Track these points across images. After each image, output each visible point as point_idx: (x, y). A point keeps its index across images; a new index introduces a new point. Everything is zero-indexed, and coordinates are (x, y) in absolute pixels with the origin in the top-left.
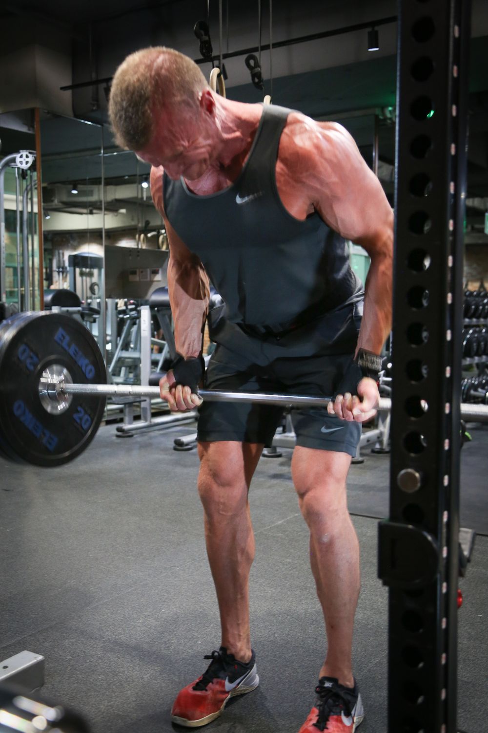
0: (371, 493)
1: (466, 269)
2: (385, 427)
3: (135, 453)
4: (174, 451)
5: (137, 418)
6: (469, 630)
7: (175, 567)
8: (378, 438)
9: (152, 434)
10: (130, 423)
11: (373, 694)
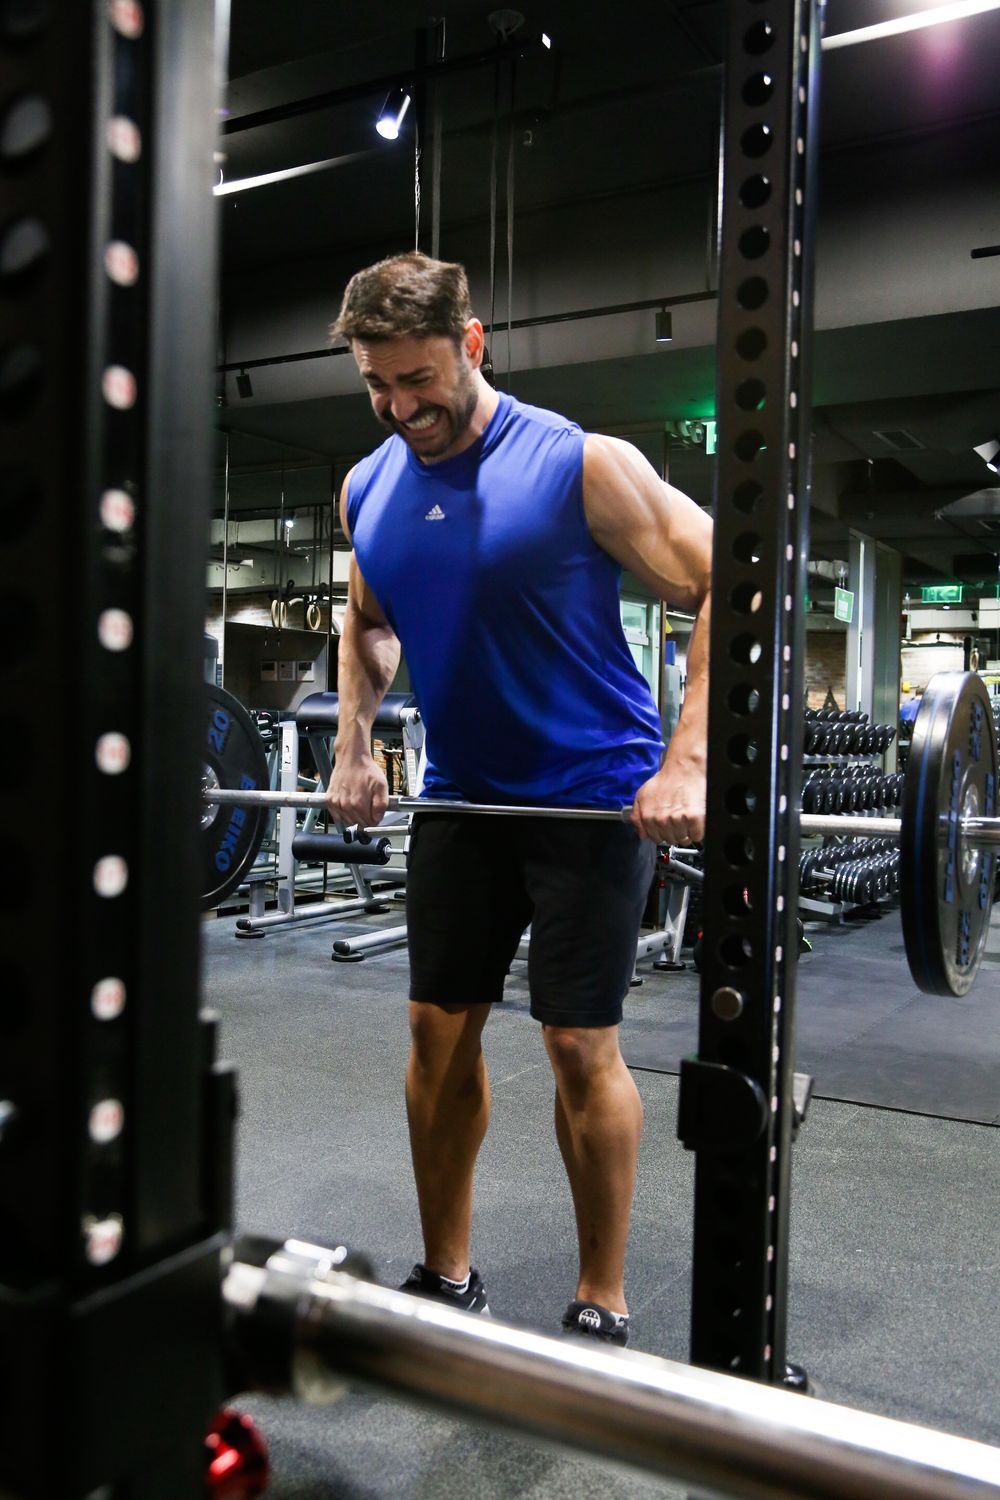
0: (654, 1032)
1: (807, 671)
2: (676, 927)
3: (269, 964)
4: (332, 962)
5: (271, 906)
6: (805, 1242)
7: (344, 1146)
8: (665, 944)
9: (296, 933)
10: (259, 916)
11: (660, 1336)
